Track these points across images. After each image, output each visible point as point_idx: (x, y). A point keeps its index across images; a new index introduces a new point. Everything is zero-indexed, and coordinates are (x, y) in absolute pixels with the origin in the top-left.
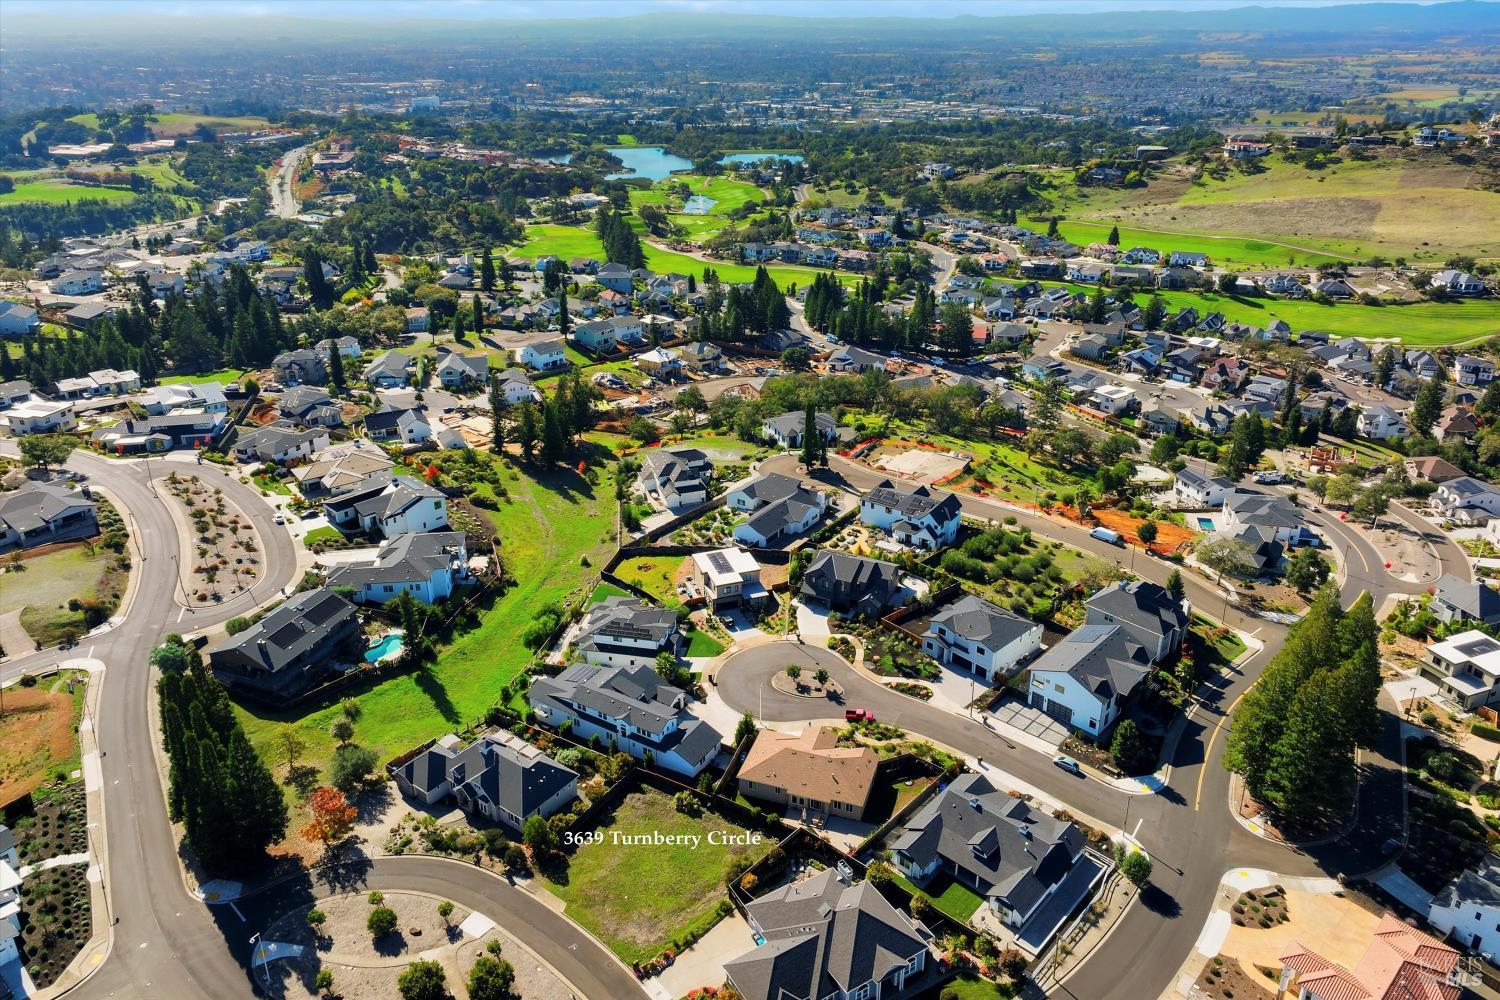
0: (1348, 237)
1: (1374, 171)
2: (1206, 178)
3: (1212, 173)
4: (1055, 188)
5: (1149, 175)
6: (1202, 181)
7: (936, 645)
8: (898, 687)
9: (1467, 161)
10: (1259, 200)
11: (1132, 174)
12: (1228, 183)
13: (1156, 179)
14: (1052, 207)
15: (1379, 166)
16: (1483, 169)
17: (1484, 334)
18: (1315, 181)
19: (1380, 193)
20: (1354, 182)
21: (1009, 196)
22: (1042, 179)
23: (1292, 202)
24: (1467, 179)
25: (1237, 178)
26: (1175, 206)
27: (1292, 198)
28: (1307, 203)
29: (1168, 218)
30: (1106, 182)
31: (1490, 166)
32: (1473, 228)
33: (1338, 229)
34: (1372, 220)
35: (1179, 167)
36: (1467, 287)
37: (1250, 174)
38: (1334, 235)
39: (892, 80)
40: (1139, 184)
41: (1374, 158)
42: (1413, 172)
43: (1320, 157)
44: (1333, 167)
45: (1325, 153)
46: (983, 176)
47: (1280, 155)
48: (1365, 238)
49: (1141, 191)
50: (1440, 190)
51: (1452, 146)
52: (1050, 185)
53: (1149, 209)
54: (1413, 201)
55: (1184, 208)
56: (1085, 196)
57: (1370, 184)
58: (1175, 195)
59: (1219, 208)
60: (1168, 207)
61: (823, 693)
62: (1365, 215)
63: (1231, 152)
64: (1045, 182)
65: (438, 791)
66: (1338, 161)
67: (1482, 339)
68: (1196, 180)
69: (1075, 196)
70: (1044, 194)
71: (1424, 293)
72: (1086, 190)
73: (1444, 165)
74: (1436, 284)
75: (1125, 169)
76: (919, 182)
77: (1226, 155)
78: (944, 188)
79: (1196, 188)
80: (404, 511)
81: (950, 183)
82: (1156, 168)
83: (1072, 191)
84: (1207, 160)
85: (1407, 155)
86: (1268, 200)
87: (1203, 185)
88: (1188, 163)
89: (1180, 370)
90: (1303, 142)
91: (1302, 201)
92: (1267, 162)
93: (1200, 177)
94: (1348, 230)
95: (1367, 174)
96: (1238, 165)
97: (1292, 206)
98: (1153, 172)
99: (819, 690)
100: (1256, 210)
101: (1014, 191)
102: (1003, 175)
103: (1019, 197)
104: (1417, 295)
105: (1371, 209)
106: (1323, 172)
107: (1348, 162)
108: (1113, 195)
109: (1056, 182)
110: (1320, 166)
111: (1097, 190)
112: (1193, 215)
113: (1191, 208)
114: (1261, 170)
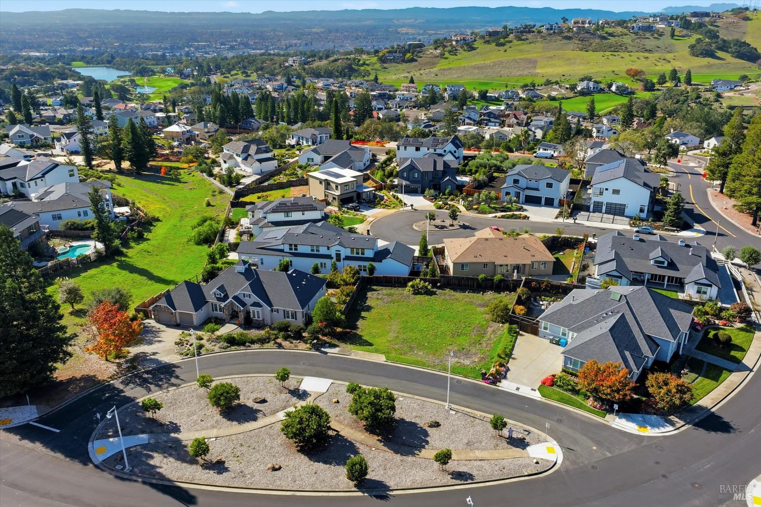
0: (526, 76)
1: (528, 45)
2: (447, 55)
3: (450, 52)
4: (368, 65)
5: (416, 56)
6: (445, 56)
7: (513, 191)
8: (503, 217)
9: (569, 38)
10: (478, 63)
11: (408, 55)
12: (459, 56)
13: (421, 57)
14: (370, 74)
15: (530, 43)
16: (577, 42)
17: (609, 107)
18: (502, 52)
19: (535, 55)
20: (521, 51)
21: (343, 70)
22: (359, 61)
23: (494, 62)
24: (571, 46)
25: (462, 53)
26: (435, 70)
27: (493, 60)
28: (501, 62)
29: (433, 75)
30: (394, 61)
31: (579, 40)
32: (581, 67)
33: (520, 73)
34: (535, 67)
35: (431, 51)
36: (594, 88)
37: (469, 51)
38: (520, 75)
39: (236, 41)
40: (412, 60)
41: (527, 39)
42: (547, 45)
43: (502, 40)
44: (508, 45)
45: (504, 38)
46: (324, 62)
47: (482, 41)
48: (536, 75)
49: (414, 64)
50: (561, 52)
51: (561, 32)
52: (364, 64)
53: (422, 72)
54: (551, 58)
55: (440, 70)
56: (385, 68)
57: (528, 51)
58: (433, 64)
59: (459, 68)
60: (432, 70)
61: (456, 227)
62: (531, 65)
63: (457, 41)
64: (361, 62)
65: (204, 312)
66: (510, 42)
67: (610, 109)
68: (442, 56)
69: (380, 68)
70: (362, 68)
71: (575, 93)
72: (385, 65)
73: (559, 41)
74: (579, 89)
75: (404, 54)
76: (287, 67)
77: (454, 43)
78: (304, 69)
79: (444, 60)
80: (43, 175)
81: (306, 67)
82: (419, 52)
83: (378, 66)
84: (445, 46)
85: (542, 37)
86: (482, 62)
87: (446, 58)
88: (436, 49)
89: (492, 120)
90: (491, 34)
91: (498, 61)
92: (476, 45)
93: (444, 55)
94: (526, 73)
95: (525, 47)
96: (462, 47)
97: (495, 64)
98: (419, 54)
99: (452, 225)
100: (478, 68)
101: (346, 68)
102: (336, 60)
103: (349, 71)
104: (572, 95)
105: (534, 63)
106: (505, 47)
107: (515, 42)
108: (400, 66)
109: (367, 62)
110: (503, 45)
111: (391, 65)
112: (446, 73)
113: (444, 70)
114: (474, 49)
